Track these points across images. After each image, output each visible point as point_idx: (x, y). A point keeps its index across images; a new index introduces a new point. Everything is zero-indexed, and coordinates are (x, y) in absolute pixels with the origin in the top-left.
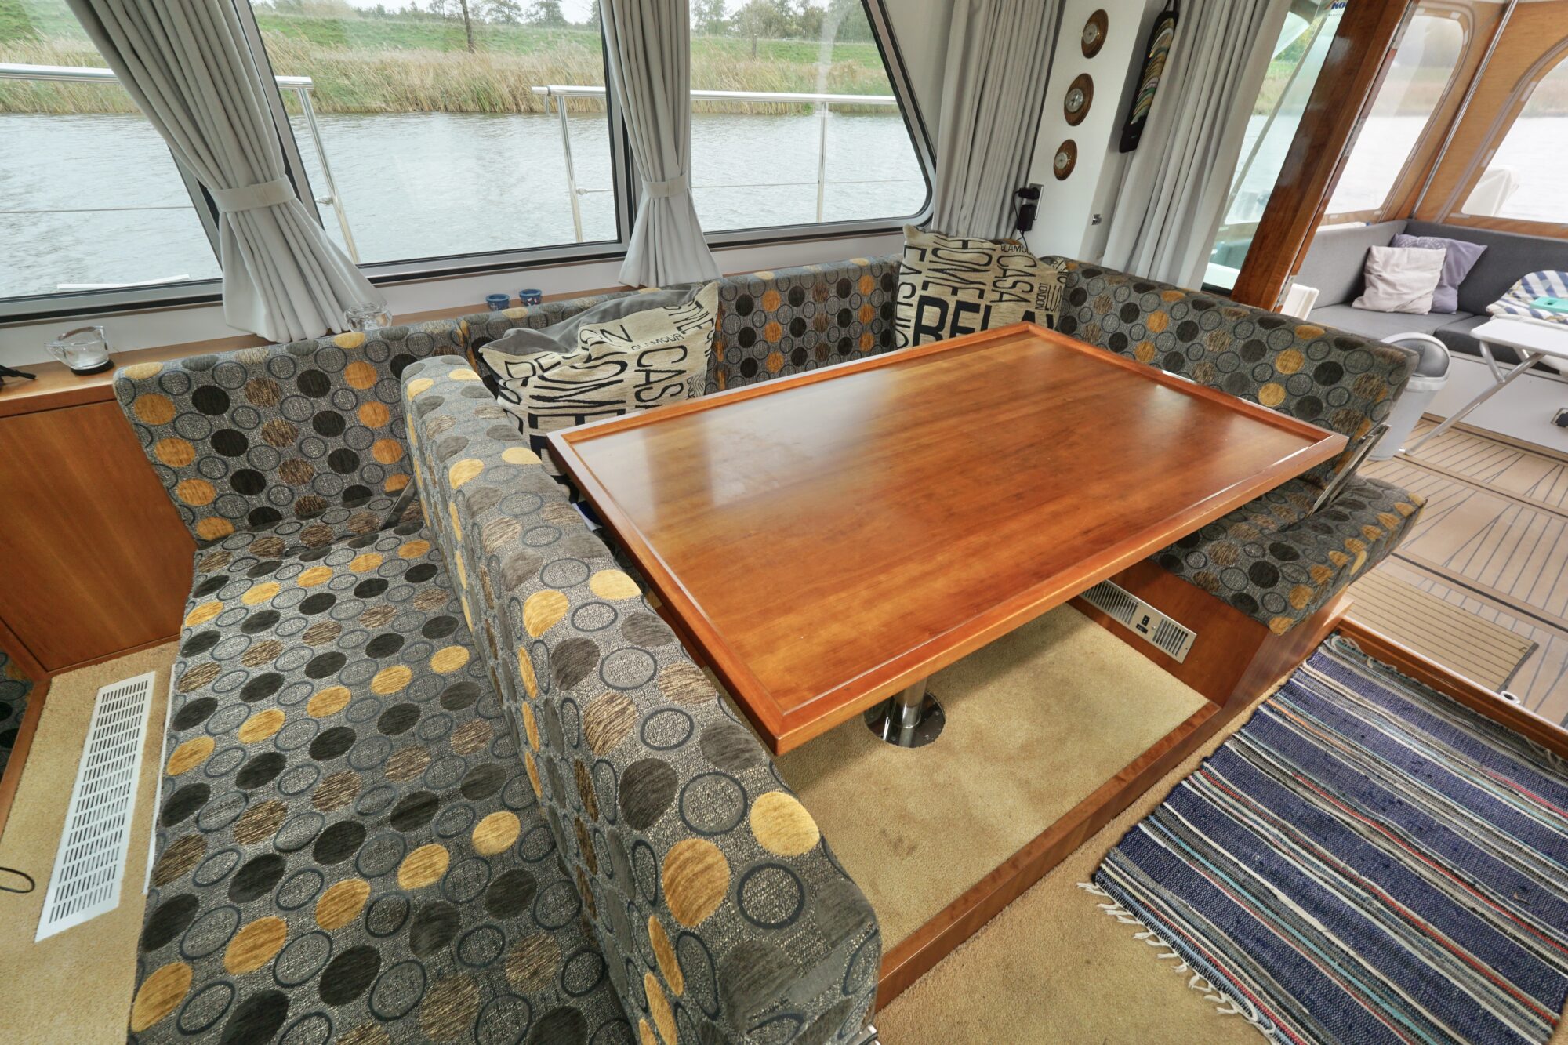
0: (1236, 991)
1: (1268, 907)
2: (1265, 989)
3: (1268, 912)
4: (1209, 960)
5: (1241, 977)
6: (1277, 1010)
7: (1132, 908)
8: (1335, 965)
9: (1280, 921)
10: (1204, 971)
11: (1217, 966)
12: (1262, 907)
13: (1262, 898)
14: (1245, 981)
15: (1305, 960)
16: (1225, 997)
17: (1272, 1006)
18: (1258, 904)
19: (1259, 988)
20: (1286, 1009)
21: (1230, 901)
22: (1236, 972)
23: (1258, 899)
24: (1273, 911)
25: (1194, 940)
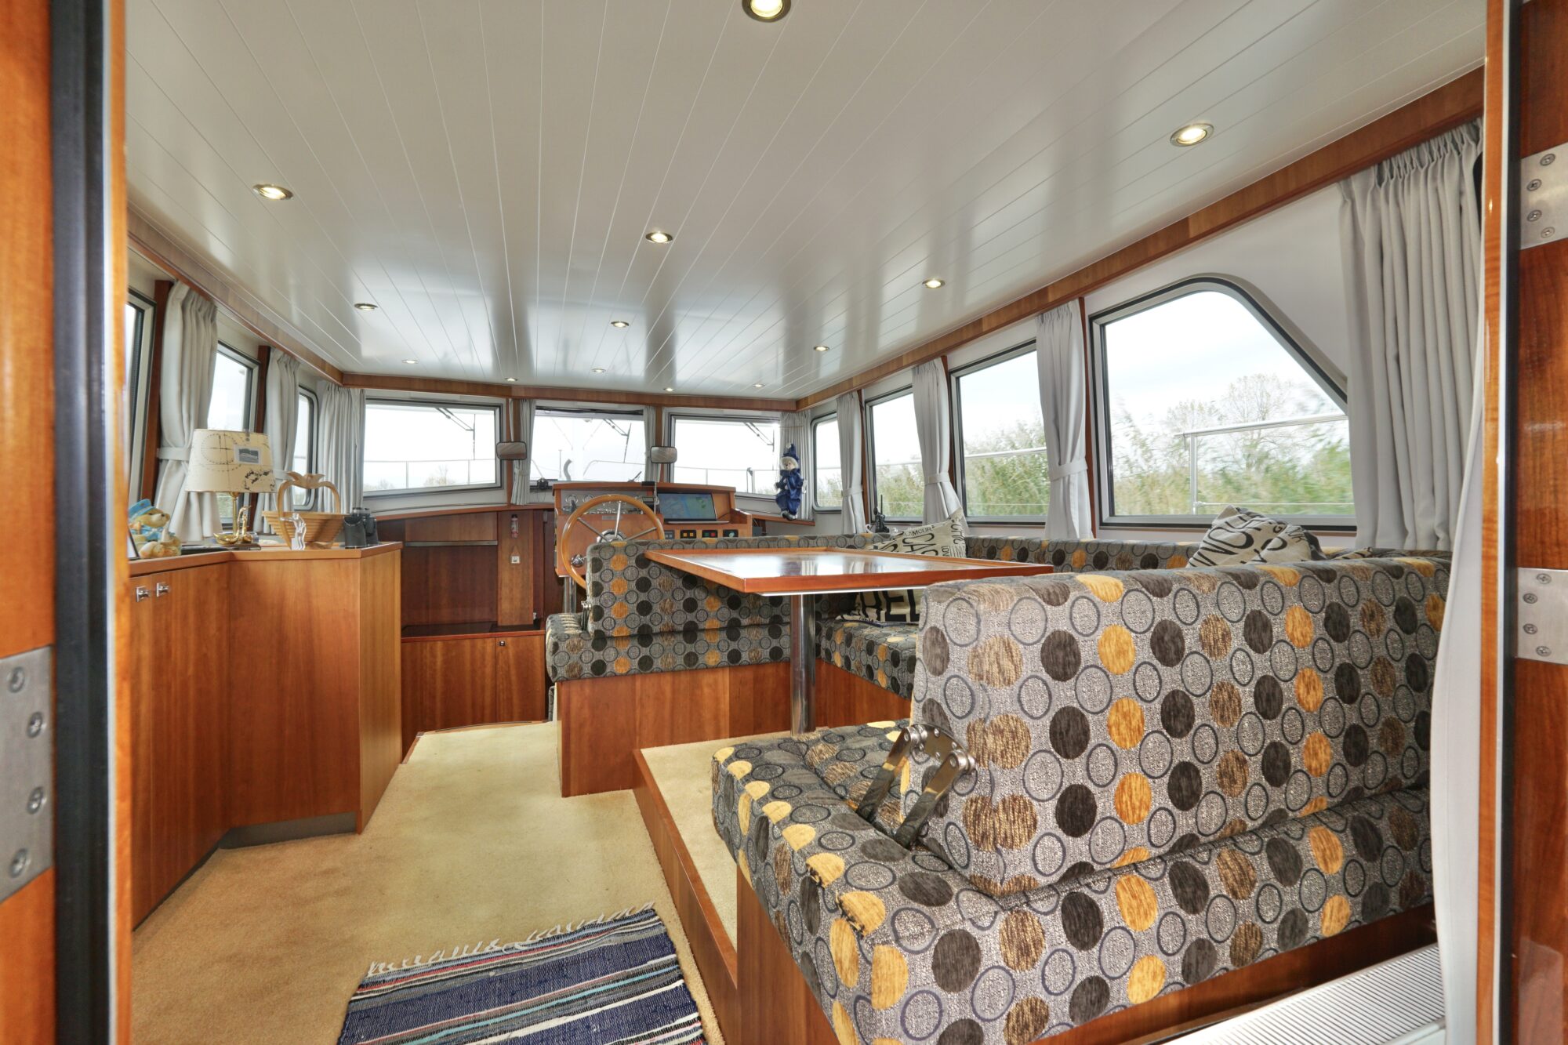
0: (535, 947)
1: (558, 1005)
2: (521, 964)
3: (554, 1003)
4: (562, 943)
5: (538, 955)
6: (508, 961)
7: (620, 920)
8: (490, 1022)
9: (543, 1006)
10: (558, 937)
11: (555, 945)
12: (561, 1001)
13: (566, 1006)
14: (535, 956)
15: (511, 1002)
16: (538, 939)
17: (511, 960)
18: (565, 1000)
19: (525, 961)
20: (504, 967)
21: (581, 981)
22: (543, 954)
23: (568, 1002)
24: (553, 1007)
25: (578, 942)
